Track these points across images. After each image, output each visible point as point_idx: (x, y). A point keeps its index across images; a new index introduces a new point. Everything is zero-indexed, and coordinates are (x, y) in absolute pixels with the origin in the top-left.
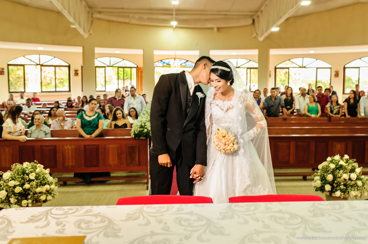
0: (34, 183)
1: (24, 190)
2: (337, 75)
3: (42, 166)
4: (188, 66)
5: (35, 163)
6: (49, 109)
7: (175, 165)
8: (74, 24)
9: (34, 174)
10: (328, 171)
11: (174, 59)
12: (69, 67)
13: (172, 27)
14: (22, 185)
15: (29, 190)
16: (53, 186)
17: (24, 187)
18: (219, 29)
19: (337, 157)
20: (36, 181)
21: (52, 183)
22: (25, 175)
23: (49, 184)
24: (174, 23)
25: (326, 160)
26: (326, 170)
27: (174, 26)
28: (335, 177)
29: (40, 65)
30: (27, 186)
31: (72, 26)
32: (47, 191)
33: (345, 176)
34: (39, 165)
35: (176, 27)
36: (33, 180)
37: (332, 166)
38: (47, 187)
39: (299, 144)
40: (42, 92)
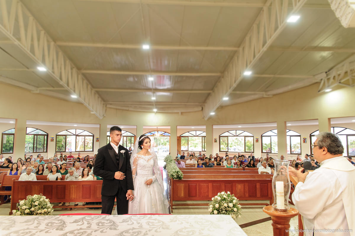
0: (37, 207)
1: (31, 211)
2: (257, 141)
3: (45, 197)
4: (166, 135)
5: (41, 195)
6: (73, 162)
7: (116, 197)
8: (93, 111)
9: (38, 202)
10: (217, 202)
11: (157, 132)
12: (93, 136)
13: (154, 112)
14: (29, 209)
15: (33, 211)
16: (49, 210)
17: (31, 210)
18: (182, 113)
19: (223, 193)
20: (38, 206)
21: (49, 208)
22: (33, 202)
23: (47, 208)
24: (155, 110)
25: (217, 195)
26: (216, 202)
27: (155, 112)
28: (220, 206)
29: (76, 135)
30: (33, 209)
31: (92, 113)
32: (45, 212)
33: (226, 205)
34: (43, 196)
35: (157, 112)
36: (37, 206)
37: (219, 198)
38: (46, 210)
39: (214, 184)
40: (76, 151)
